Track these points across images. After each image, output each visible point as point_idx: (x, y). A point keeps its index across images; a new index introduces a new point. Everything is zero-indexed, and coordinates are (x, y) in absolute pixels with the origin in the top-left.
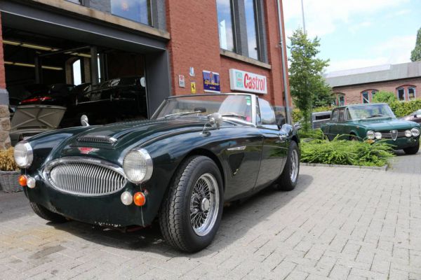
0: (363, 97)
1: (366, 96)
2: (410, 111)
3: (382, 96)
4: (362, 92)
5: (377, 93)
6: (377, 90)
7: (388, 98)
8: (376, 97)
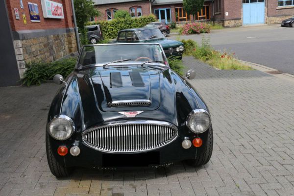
0: (107, 14)
1: (109, 13)
2: (140, 25)
3: (121, 14)
4: (106, 11)
5: (117, 11)
6: (117, 9)
7: (125, 15)
8: (117, 14)
